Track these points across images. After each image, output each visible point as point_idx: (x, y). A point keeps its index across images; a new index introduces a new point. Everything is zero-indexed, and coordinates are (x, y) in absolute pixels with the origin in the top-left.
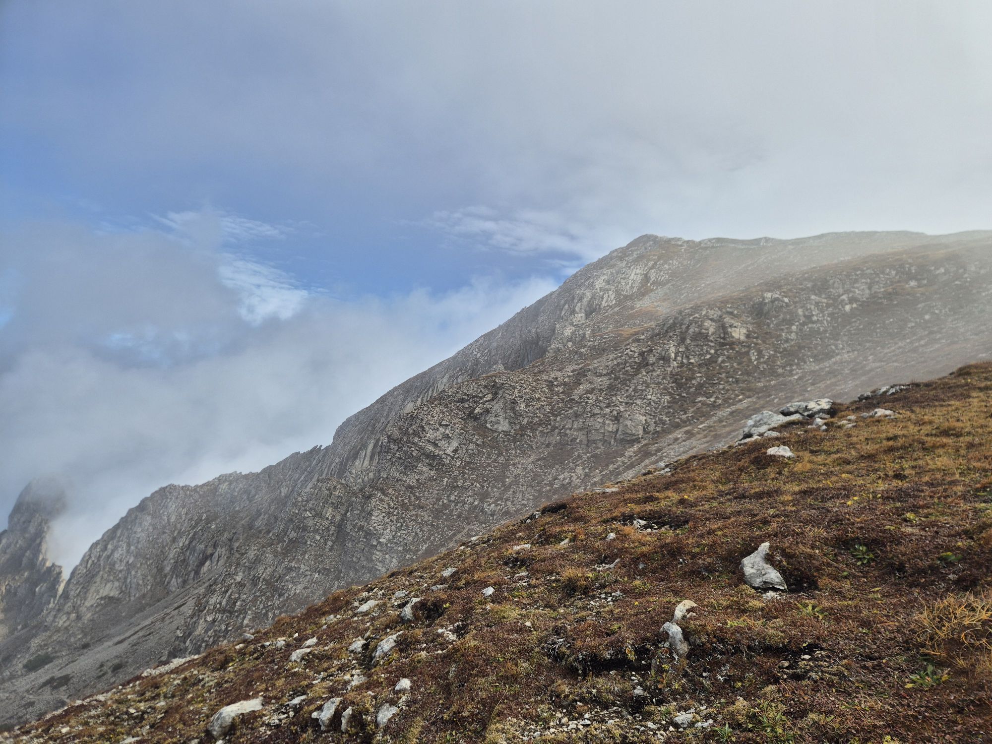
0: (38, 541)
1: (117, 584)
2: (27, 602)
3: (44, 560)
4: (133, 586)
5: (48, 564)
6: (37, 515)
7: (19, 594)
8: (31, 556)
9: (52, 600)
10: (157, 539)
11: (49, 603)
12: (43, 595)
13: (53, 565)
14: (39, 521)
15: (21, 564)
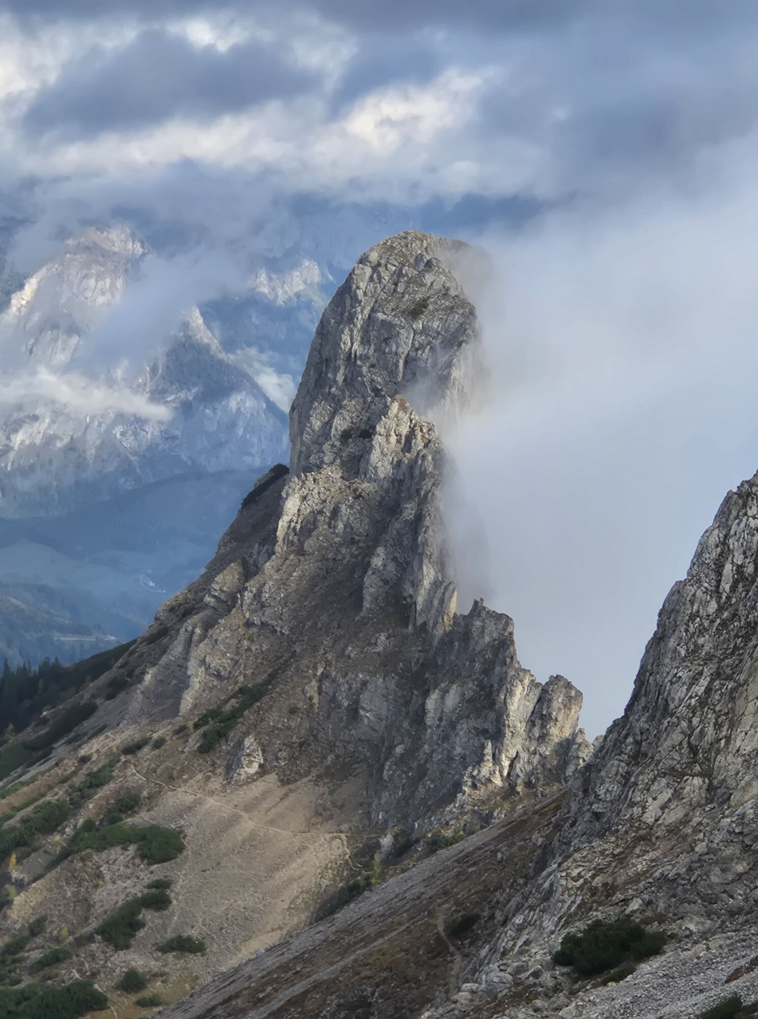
0: (409, 511)
2: (399, 750)
3: (442, 587)
5: (457, 606)
6: (395, 407)
7: (367, 716)
8: (391, 567)
9: (489, 750)
11: (480, 760)
12: (453, 726)
13: (477, 608)
14: (404, 430)
15: (361, 599)
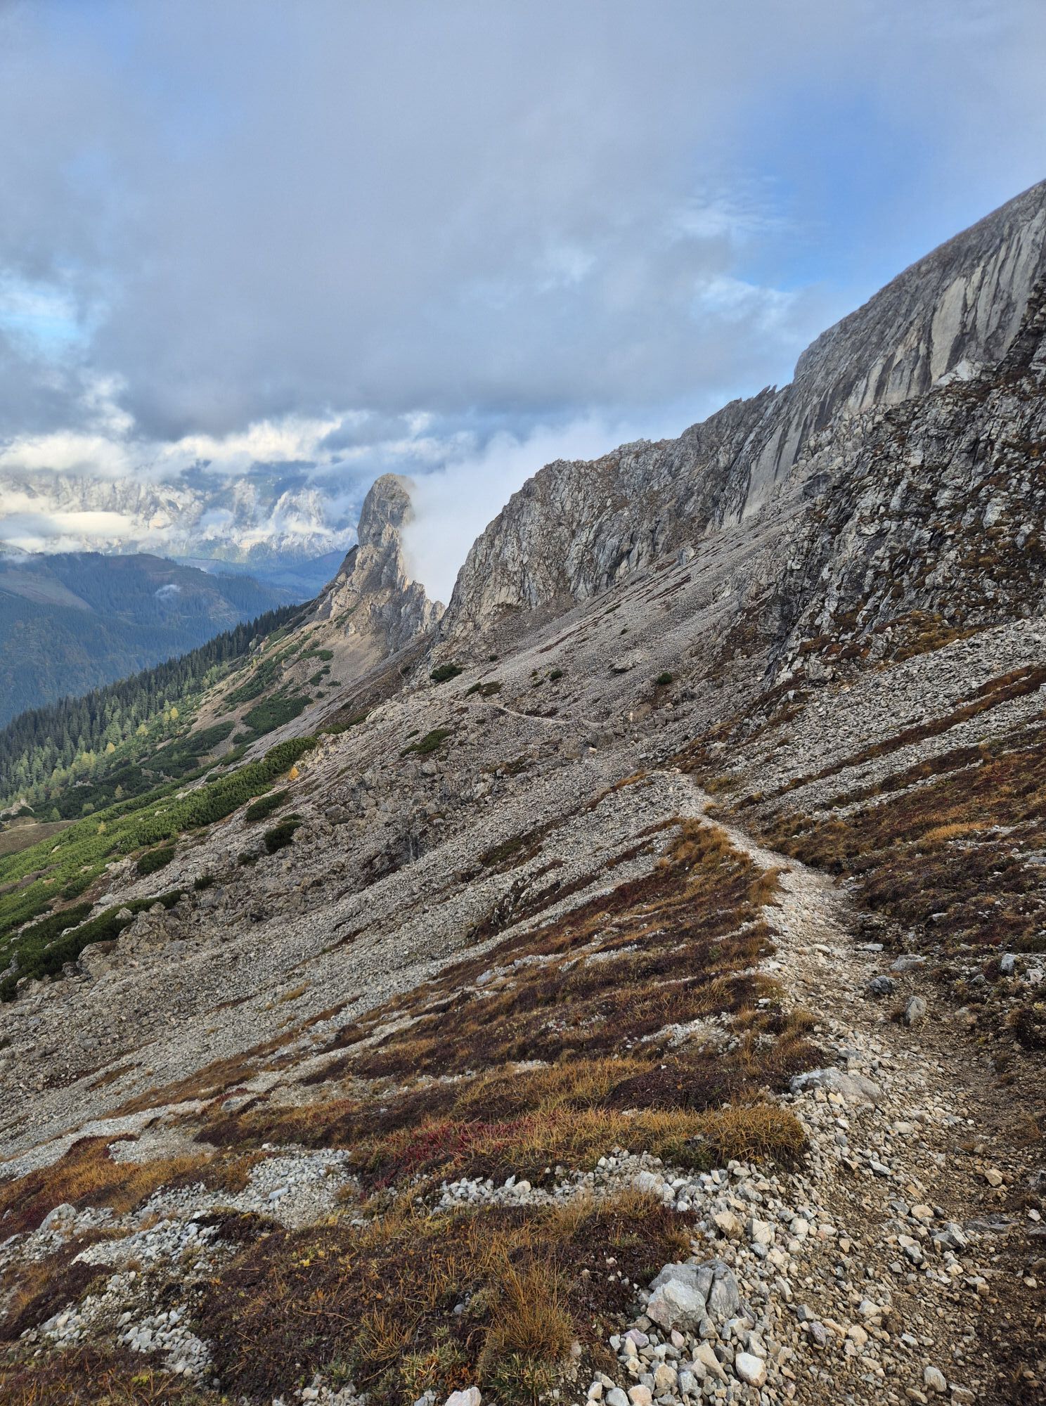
0: (393, 556)
1: (513, 589)
3: (403, 578)
4: (533, 591)
5: (409, 582)
6: (388, 526)
8: (389, 573)
10: (553, 532)
13: (413, 582)
14: (391, 533)
15: (381, 582)
